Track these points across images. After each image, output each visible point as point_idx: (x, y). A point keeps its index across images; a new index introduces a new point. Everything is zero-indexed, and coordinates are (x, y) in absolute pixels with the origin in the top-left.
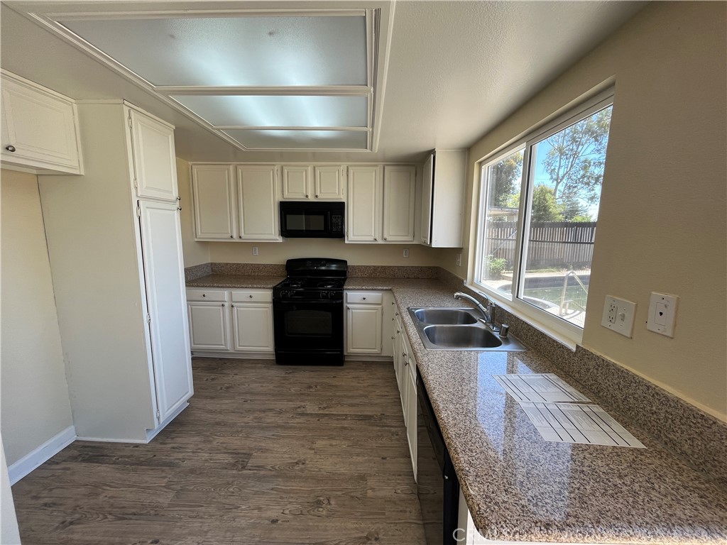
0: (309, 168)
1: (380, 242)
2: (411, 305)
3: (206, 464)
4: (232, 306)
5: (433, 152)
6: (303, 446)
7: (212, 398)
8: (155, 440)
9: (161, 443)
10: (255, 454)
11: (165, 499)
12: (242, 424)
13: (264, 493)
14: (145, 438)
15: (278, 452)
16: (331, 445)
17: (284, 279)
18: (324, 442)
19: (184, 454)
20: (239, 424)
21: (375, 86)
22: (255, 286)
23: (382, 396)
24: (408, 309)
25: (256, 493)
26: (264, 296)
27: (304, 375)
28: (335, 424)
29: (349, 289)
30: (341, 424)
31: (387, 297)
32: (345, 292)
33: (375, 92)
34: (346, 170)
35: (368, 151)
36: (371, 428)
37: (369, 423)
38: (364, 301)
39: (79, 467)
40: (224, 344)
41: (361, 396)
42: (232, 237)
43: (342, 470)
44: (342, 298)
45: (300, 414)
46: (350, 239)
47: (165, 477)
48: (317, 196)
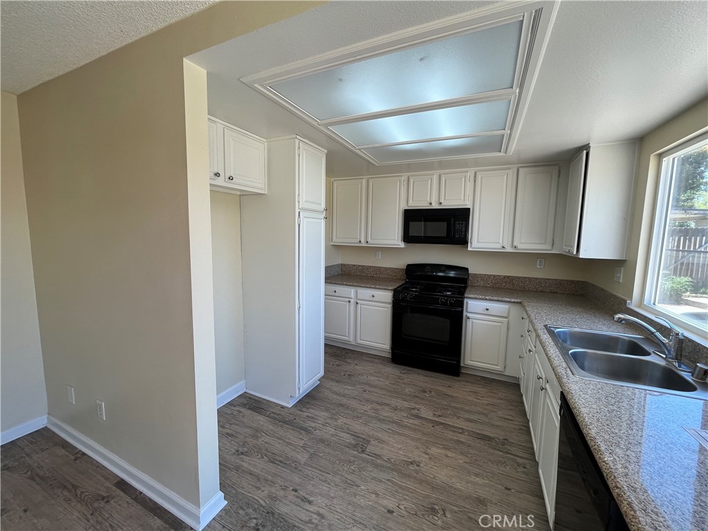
0: (435, 176)
1: (509, 249)
2: (549, 323)
3: (333, 438)
4: (357, 303)
5: (586, 147)
6: (418, 448)
7: (338, 382)
8: (295, 406)
9: (300, 410)
10: (373, 442)
11: (303, 457)
12: (362, 411)
13: (381, 481)
14: (289, 403)
15: (395, 447)
16: (447, 456)
17: (403, 282)
18: (439, 451)
19: (316, 424)
20: (359, 411)
21: (521, 87)
22: (377, 287)
23: (506, 419)
24: (546, 326)
25: (374, 478)
26: (384, 297)
27: (417, 379)
28: (450, 435)
29: (470, 298)
30: (457, 437)
31: (515, 311)
32: (465, 300)
33: (520, 93)
34: (473, 176)
35: (502, 154)
36: (491, 451)
37: (488, 444)
38: (486, 312)
39: (247, 412)
40: (348, 337)
41: (480, 413)
42: (360, 242)
43: (458, 485)
44: (462, 307)
45: (414, 416)
46: (473, 246)
47: (303, 439)
48: (440, 203)
